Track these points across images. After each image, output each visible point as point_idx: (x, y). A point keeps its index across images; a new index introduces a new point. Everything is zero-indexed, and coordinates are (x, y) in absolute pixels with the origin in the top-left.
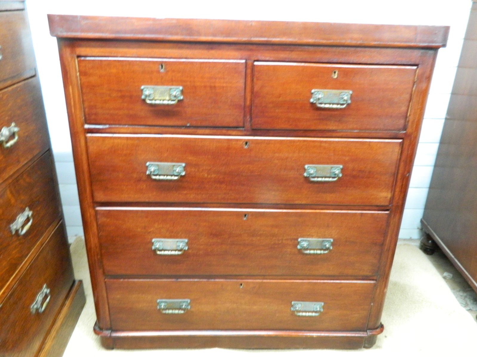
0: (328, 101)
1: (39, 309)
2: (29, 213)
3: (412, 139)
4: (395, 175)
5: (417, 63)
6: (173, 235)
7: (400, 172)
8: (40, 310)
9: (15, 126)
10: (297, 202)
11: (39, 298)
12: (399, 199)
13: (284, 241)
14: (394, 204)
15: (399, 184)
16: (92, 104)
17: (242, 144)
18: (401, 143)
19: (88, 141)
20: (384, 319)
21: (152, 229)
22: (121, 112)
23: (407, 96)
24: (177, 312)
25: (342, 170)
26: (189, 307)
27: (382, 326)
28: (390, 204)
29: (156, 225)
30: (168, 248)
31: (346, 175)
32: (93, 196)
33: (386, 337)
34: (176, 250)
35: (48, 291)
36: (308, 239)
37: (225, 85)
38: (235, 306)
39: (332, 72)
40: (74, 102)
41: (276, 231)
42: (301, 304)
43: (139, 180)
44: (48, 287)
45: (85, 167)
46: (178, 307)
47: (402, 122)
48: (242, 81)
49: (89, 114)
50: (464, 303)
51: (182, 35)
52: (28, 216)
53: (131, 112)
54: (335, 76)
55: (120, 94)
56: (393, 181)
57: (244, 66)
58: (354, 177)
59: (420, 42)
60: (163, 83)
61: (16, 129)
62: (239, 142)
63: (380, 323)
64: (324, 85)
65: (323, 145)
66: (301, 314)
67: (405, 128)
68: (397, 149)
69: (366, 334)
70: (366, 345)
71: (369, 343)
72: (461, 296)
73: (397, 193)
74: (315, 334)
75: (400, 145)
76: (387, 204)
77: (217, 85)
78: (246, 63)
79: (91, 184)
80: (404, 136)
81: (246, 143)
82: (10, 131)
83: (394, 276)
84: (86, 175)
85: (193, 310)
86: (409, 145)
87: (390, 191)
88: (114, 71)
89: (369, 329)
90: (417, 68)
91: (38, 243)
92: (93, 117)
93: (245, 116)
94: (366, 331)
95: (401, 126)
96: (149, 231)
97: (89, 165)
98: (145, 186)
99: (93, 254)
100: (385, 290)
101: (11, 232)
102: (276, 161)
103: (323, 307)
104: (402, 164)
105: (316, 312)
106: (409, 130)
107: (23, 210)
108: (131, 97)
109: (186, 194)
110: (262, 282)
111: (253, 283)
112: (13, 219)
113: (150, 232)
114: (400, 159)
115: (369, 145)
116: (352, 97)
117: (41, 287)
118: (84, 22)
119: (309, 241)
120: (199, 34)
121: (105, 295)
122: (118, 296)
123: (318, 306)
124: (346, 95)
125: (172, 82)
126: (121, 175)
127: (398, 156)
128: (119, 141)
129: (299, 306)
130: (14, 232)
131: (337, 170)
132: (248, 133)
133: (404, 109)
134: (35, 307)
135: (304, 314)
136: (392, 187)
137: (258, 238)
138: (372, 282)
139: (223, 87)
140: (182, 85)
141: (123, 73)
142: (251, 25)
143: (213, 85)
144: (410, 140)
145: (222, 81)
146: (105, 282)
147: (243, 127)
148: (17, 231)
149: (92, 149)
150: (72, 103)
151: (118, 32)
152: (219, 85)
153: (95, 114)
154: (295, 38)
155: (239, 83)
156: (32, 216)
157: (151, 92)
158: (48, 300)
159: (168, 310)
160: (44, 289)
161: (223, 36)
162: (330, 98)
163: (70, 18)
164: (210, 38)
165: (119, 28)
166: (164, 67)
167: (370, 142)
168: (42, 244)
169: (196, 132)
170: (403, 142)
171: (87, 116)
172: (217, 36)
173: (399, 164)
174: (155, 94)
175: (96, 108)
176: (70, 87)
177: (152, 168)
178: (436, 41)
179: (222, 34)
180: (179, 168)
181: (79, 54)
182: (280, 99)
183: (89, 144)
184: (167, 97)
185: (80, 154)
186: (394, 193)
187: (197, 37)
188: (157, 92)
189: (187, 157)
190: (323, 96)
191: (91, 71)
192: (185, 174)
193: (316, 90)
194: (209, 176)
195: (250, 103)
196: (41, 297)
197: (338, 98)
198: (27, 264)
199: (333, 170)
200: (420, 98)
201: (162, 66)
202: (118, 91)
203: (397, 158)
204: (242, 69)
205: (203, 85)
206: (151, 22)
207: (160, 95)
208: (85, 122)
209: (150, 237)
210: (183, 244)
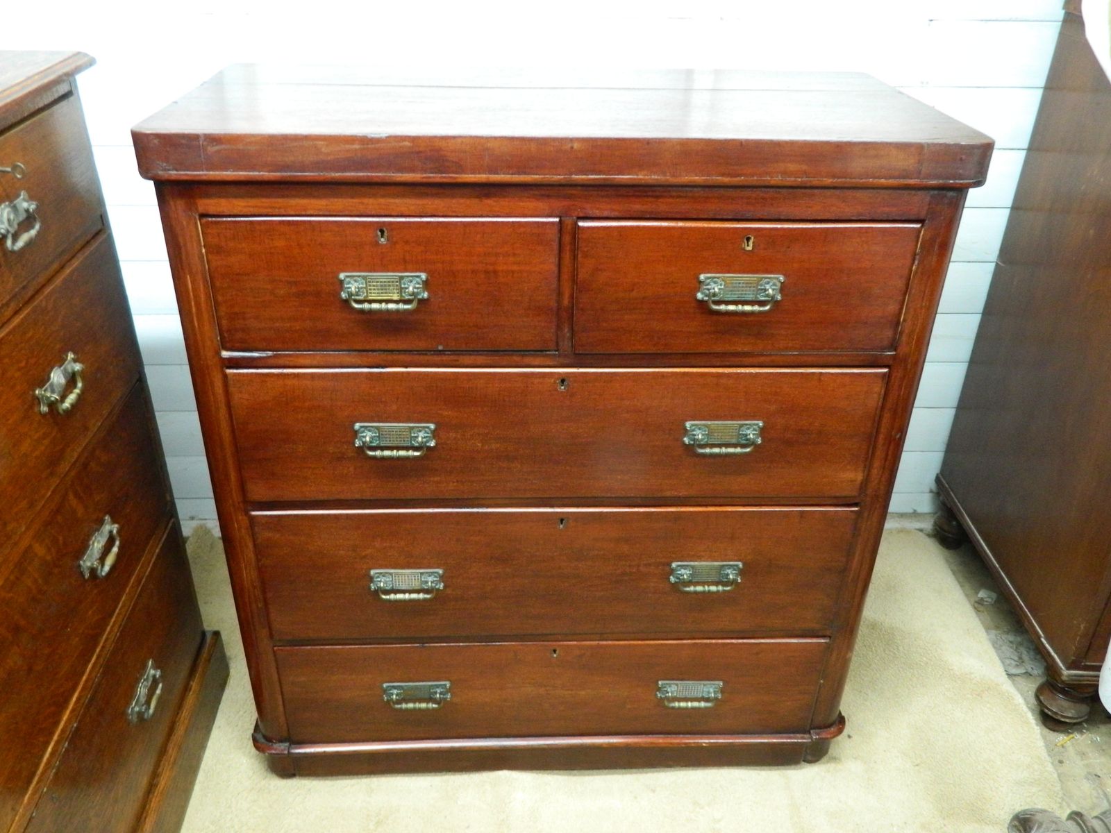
0: (734, 298)
1: (144, 713)
2: (113, 526)
3: (909, 367)
4: (871, 440)
5: (922, 217)
6: (411, 563)
7: (883, 430)
8: (146, 716)
9: (75, 361)
10: (668, 494)
11: (142, 690)
12: (879, 484)
13: (642, 569)
14: (869, 491)
15: (880, 453)
16: (236, 310)
17: (555, 382)
18: (884, 374)
19: (231, 382)
20: (848, 703)
21: (369, 551)
22: (297, 326)
23: (900, 284)
24: (423, 705)
25: (763, 432)
26: (449, 696)
27: (841, 721)
28: (860, 494)
29: (377, 544)
30: (404, 587)
31: (770, 441)
32: (243, 490)
33: (849, 737)
34: (418, 592)
35: (158, 673)
36: (692, 563)
37: (515, 268)
38: (542, 691)
39: (743, 238)
40: (198, 305)
41: (626, 548)
42: (678, 685)
43: (340, 458)
44: (156, 667)
45: (226, 435)
46: (427, 696)
47: (889, 333)
48: (553, 259)
49: (229, 331)
50: (1016, 658)
51: (425, 172)
52: (111, 532)
53: (319, 325)
54: (748, 246)
55: (294, 290)
56: (868, 451)
57: (555, 230)
58: (788, 443)
59: (929, 176)
60: (384, 268)
61: (78, 367)
62: (547, 380)
63: (838, 713)
64: (726, 266)
65: (723, 381)
66: (676, 704)
67: (893, 346)
68: (878, 388)
69: (808, 738)
70: (809, 758)
71: (816, 753)
72: (1011, 642)
73: (875, 472)
74: (705, 741)
75: (883, 379)
76: (855, 493)
77: (500, 268)
78: (560, 221)
79: (239, 469)
80: (891, 362)
81: (563, 381)
82: (65, 372)
83: (872, 609)
84: (229, 450)
85: (456, 700)
86: (903, 379)
87: (861, 468)
88: (280, 243)
89: (814, 728)
90: (922, 226)
91: (132, 580)
92: (239, 335)
93: (559, 327)
94: (809, 733)
95: (886, 343)
96: (363, 554)
97: (233, 431)
98: (352, 469)
99: (247, 600)
100: (850, 654)
101: (82, 574)
102: (626, 415)
103: (722, 691)
104: (887, 416)
105: (707, 700)
106: (903, 349)
107: (101, 522)
108: (318, 294)
109: (439, 482)
110: (598, 646)
111: (578, 647)
112: (83, 547)
113: (365, 557)
114: (884, 404)
115: (819, 379)
116: (783, 289)
117: (144, 666)
118: (212, 149)
119: (693, 567)
120: (461, 168)
121: (275, 677)
122: (303, 679)
123: (711, 689)
124: (772, 285)
125: (405, 264)
126: (301, 448)
127: (878, 402)
128: (295, 382)
129: (673, 688)
130: (87, 576)
131: (752, 430)
132: (566, 361)
133: (892, 308)
134: (137, 709)
135: (683, 704)
136: (867, 459)
137: (590, 563)
138: (822, 640)
139: (513, 272)
140: (425, 270)
141: (300, 246)
142: (572, 148)
143: (491, 268)
144: (905, 368)
145: (511, 259)
146: (274, 652)
147: (556, 351)
148: (93, 571)
149: (241, 398)
150: (194, 310)
151: (286, 167)
152: (505, 267)
153: (243, 330)
154: (664, 174)
155: (546, 263)
156: (119, 532)
157: (361, 286)
158: (158, 692)
159: (406, 703)
160: (149, 671)
161: (511, 172)
162: (739, 291)
163: (183, 141)
164: (482, 177)
165: (289, 159)
166: (386, 234)
167: (821, 373)
168: (139, 581)
169: (458, 361)
170: (890, 372)
171: (226, 335)
172: (499, 172)
173: (881, 417)
174: (370, 289)
175: (244, 319)
176: (188, 277)
177: (367, 434)
178: (960, 175)
179: (509, 167)
180: (423, 434)
181: (204, 212)
182: (634, 294)
183: (232, 389)
184: (394, 293)
185: (213, 409)
186: (869, 471)
187: (456, 176)
188: (374, 286)
189: (439, 412)
190: (723, 287)
191: (231, 244)
192: (437, 444)
193: (709, 275)
194: (486, 447)
195: (569, 302)
196: (145, 687)
197: (754, 291)
198: (116, 630)
199: (743, 431)
200: (926, 286)
201: (382, 232)
202: (289, 282)
203: (878, 404)
204: (553, 235)
205: (470, 267)
206: (357, 146)
207: (380, 291)
208: (223, 346)
209: (364, 566)
210: (433, 578)
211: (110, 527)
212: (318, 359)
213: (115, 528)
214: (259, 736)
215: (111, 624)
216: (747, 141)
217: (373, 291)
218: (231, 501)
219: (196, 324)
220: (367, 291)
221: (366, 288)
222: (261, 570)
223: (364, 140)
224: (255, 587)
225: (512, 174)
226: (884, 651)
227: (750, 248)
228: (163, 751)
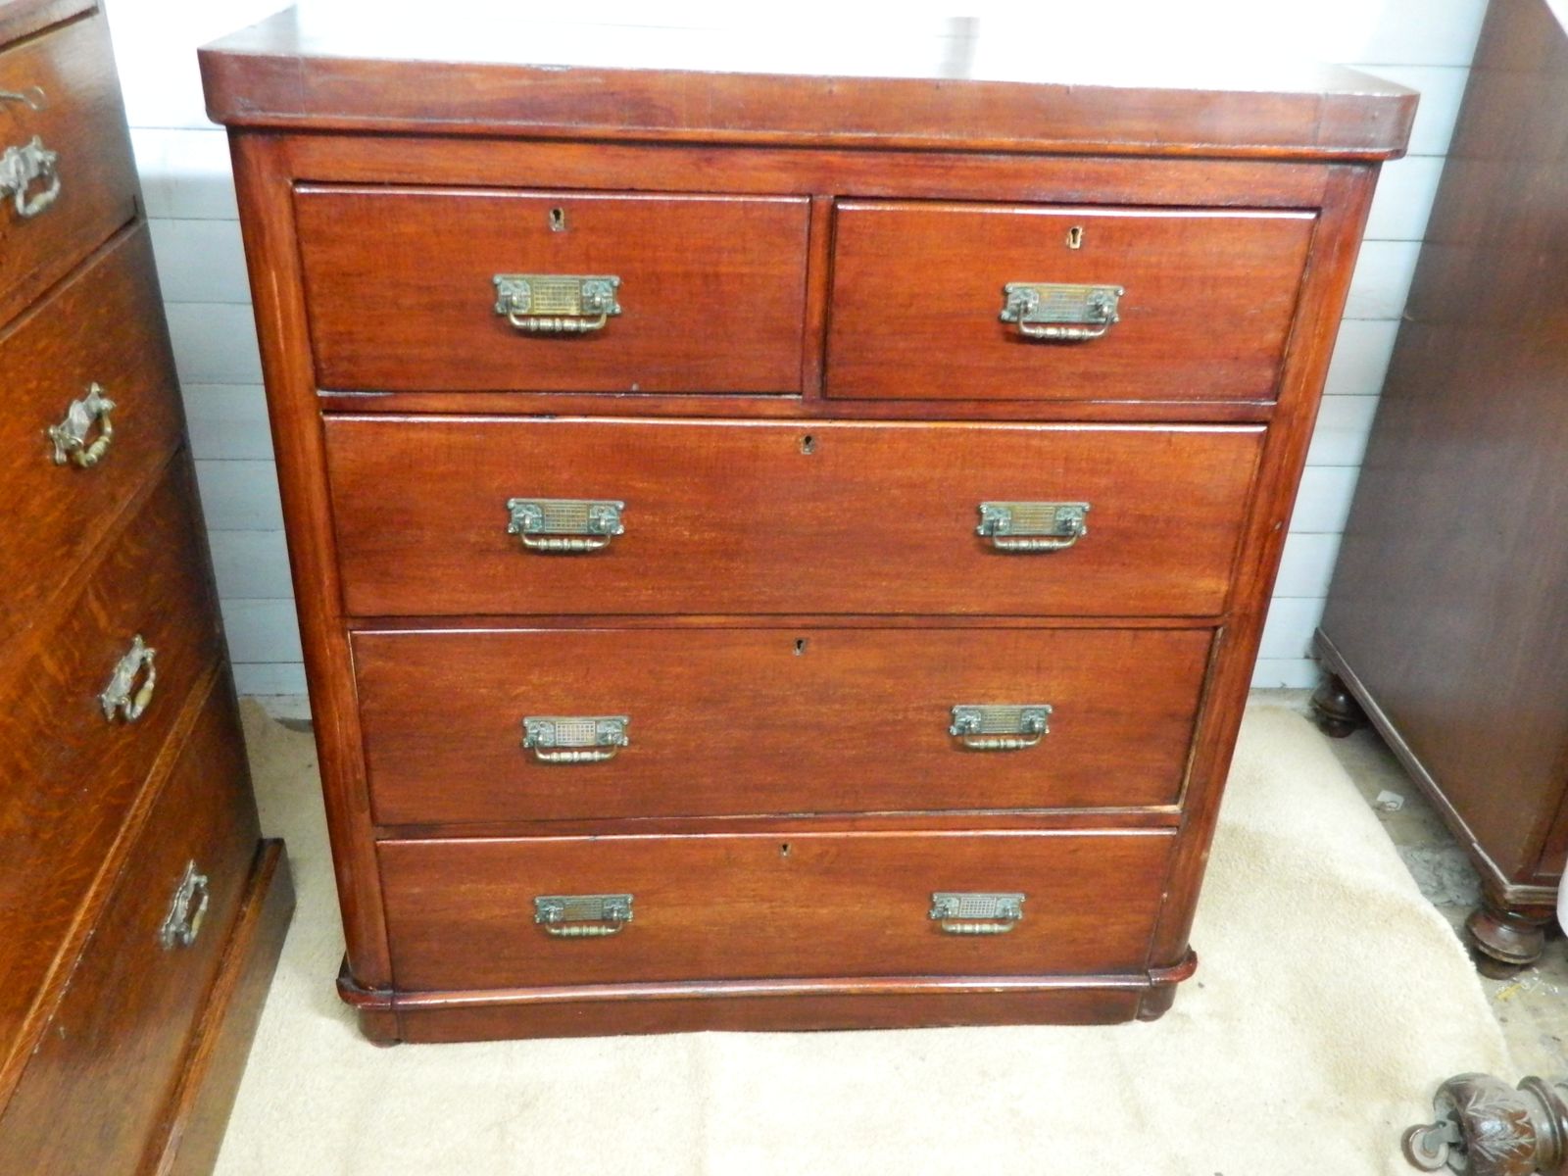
0: (1053, 318)
1: (182, 934)
2: (146, 651)
3: (1295, 422)
4: (1241, 529)
5: (1315, 204)
6: (583, 706)
7: (1257, 518)
8: (186, 937)
9: (101, 396)
10: (954, 610)
11: (181, 904)
12: (1249, 597)
13: (911, 715)
14: (1236, 609)
15: (1252, 552)
16: (341, 328)
17: (796, 441)
18: (1261, 435)
19: (330, 435)
20: (1199, 936)
21: (521, 689)
22: (430, 353)
23: (1285, 300)
24: (593, 930)
25: (1090, 516)
26: (630, 915)
27: (1191, 958)
28: (1223, 612)
29: (534, 678)
30: (572, 744)
31: (1099, 531)
32: (341, 600)
33: (1201, 985)
34: (590, 749)
35: (202, 882)
36: (982, 706)
37: (745, 270)
38: (765, 908)
39: (1067, 230)
40: (286, 318)
41: (888, 685)
42: (960, 899)
43: (485, 551)
44: (199, 872)
45: (320, 515)
46: (598, 916)
47: (1268, 374)
48: (800, 257)
49: (329, 360)
51: (622, 121)
52: (144, 659)
53: (462, 353)
54: (1074, 241)
55: (425, 299)
56: (1236, 548)
57: (806, 212)
58: (1125, 535)
59: (1327, 143)
60: (560, 269)
61: (106, 404)
62: (786, 438)
63: (1186, 947)
64: (1044, 272)
65: (1035, 442)
66: (958, 928)
67: (1275, 392)
68: (1252, 454)
69: (1145, 981)
70: (1145, 1012)
71: (1155, 1003)
72: (1427, 862)
73: (1244, 579)
74: (997, 984)
75: (1259, 442)
76: (1215, 611)
77: (723, 269)
78: (811, 201)
79: (338, 561)
80: (1269, 417)
81: (808, 440)
82: (88, 409)
83: (1229, 811)
84: (323, 536)
85: (641, 922)
86: (1285, 443)
87: (1226, 574)
88: (409, 228)
89: (1157, 966)
90: (1318, 217)
91: (169, 739)
92: (344, 366)
93: (804, 360)
94: (1147, 974)
95: (1264, 387)
96: (514, 693)
97: (330, 508)
98: (501, 568)
99: (339, 767)
100: (1204, 854)
101: (103, 711)
102: (895, 492)
103: (1023, 907)
104: (1263, 497)
105: (1001, 921)
106: (1287, 397)
107: (128, 646)
108: (461, 306)
109: (626, 589)
110: (847, 840)
111: (820, 840)
112: (103, 680)
113: (514, 699)
114: (1259, 480)
115: (1169, 442)
116: (1122, 306)
117: (180, 873)
118: (315, 82)
119: (982, 712)
120: (673, 118)
121: (377, 888)
122: (416, 890)
123: (1007, 903)
124: (1108, 296)
125: (590, 263)
126: (428, 536)
127: (1252, 474)
128: (424, 435)
129: (953, 904)
130: (111, 717)
131: (1074, 512)
132: (814, 410)
133: (1273, 336)
134: (173, 928)
135: (968, 928)
136: (1233, 560)
137: (837, 706)
138: (1167, 833)
139: (742, 276)
140: (617, 273)
141: (437, 233)
142: (831, 92)
143: (709, 269)
144: (1290, 425)
145: (739, 258)
146: (377, 850)
147: (799, 394)
148: (119, 708)
149: (343, 458)
150: (280, 323)
151: (424, 111)
152: (731, 269)
153: (350, 359)
154: (960, 132)
155: (791, 263)
156: (155, 659)
157: (524, 293)
158: (203, 907)
159: (569, 926)
160: (190, 877)
161: (743, 125)
162: (1058, 307)
163: (275, 68)
164: (704, 132)
165: (430, 98)
166: (562, 216)
167: (1171, 433)
168: (178, 742)
169: (658, 407)
170: (1268, 432)
171: (323, 366)
172: (727, 124)
173: (1255, 496)
174: (537, 299)
175: (352, 341)
176: (273, 274)
177: (526, 514)
178: (1373, 140)
179: (742, 118)
180: (608, 515)
181: (301, 176)
182: (913, 311)
183: (332, 446)
184: (570, 305)
185: (302, 474)
186: (1237, 579)
187: (667, 129)
188: (542, 293)
189: (630, 483)
190: (1037, 302)
191: (337, 229)
192: (626, 531)
193: (1019, 284)
194: (696, 537)
195: (820, 322)
196: (185, 898)
197: (1080, 308)
198: (147, 806)
199: (1060, 516)
200: (1320, 306)
201: (557, 214)
202: (420, 288)
203: (1251, 479)
204: (800, 222)
205: (680, 269)
206: (526, 82)
207: (552, 302)
208: (318, 383)
209: (516, 711)
210: (613, 729)
211: (141, 652)
212: (459, 401)
213: (150, 653)
214: (347, 982)
215: (141, 795)
216: (1077, 88)
217: (540, 302)
218: (322, 616)
219: (282, 346)
220: (532, 301)
221: (532, 297)
222: (362, 717)
223: (535, 74)
224: (352, 748)
225: (745, 129)
226: (1249, 866)
227: (1077, 246)
228: (205, 1002)
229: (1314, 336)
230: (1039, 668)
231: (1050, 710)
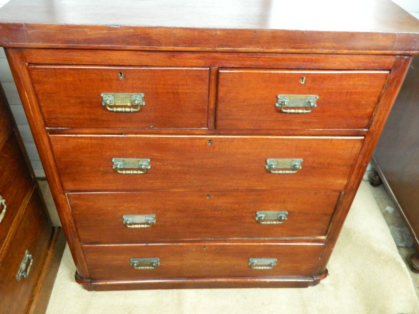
0: (294, 106)
1: (24, 275)
2: (2, 200)
3: (374, 136)
4: (352, 167)
5: (390, 69)
6: (141, 212)
7: (358, 163)
10: (257, 188)
11: (23, 266)
12: (353, 184)
13: (243, 214)
15: (356, 172)
16: (51, 109)
17: (206, 142)
18: (362, 140)
19: (52, 141)
21: (122, 208)
22: (82, 117)
23: (375, 99)
24: (148, 268)
25: (302, 164)
26: (159, 264)
27: (326, 272)
28: (344, 189)
29: (125, 205)
30: (138, 222)
31: (306, 167)
32: (62, 186)
34: (144, 224)
35: (31, 256)
36: (266, 212)
37: (188, 91)
38: (199, 261)
39: (300, 78)
40: (32, 107)
41: (236, 206)
42: (257, 260)
43: (106, 173)
44: (29, 254)
45: (52, 162)
46: (149, 264)
47: (366, 121)
48: (206, 87)
49: (48, 119)
50: (401, 238)
51: (141, 44)
52: (2, 204)
53: (92, 116)
54: (302, 81)
55: (79, 101)
56: (350, 171)
57: (208, 73)
58: (313, 168)
59: (397, 49)
60: (123, 91)
62: (202, 141)
63: (325, 269)
64: (291, 91)
66: (257, 268)
67: (368, 127)
68: (359, 145)
69: (312, 279)
70: (312, 285)
71: (315, 283)
72: (399, 231)
73: (352, 180)
74: (268, 280)
75: (361, 141)
76: (342, 188)
77: (180, 91)
78: (210, 70)
79: (59, 177)
80: (365, 134)
81: (210, 141)
84: (54, 169)
85: (162, 265)
86: (370, 141)
87: (346, 179)
88: (69, 79)
89: (315, 275)
90: (390, 72)
91: (15, 219)
92: (53, 121)
93: (208, 118)
94: (313, 277)
95: (365, 125)
96: (119, 209)
98: (112, 177)
99: (68, 227)
100: (332, 249)
102: (239, 156)
103: (277, 263)
104: (361, 156)
105: (270, 266)
106: (372, 128)
108: (91, 103)
109: (152, 183)
110: (224, 245)
111: (215, 246)
113: (120, 210)
114: (360, 152)
115: (331, 142)
116: (318, 102)
117: (24, 253)
118: (30, 32)
119: (266, 214)
120: (159, 43)
121: (83, 256)
122: (94, 257)
123: (272, 261)
124: (313, 99)
125: (133, 89)
126: (87, 169)
127: (358, 151)
128: (83, 140)
129: (255, 261)
131: (298, 162)
132: (212, 132)
133: (369, 110)
134: (20, 274)
135: (260, 268)
136: (349, 174)
137: (220, 212)
138: (321, 244)
139: (186, 93)
140: (143, 92)
141: (80, 80)
142: (216, 34)
143: (176, 91)
144: (372, 136)
145: (185, 87)
146: (82, 248)
147: (207, 127)
149: (57, 147)
150: (30, 108)
151: (69, 42)
152: (182, 91)
153: (55, 119)
154: (263, 47)
155: (202, 89)
156: (5, 203)
157: (112, 99)
158: (31, 264)
159: (141, 266)
160: (26, 255)
161: (185, 46)
162: (296, 102)
163: (14, 27)
164: (171, 48)
165: (71, 37)
166: (123, 75)
167: (332, 139)
169: (160, 132)
170: (364, 139)
171: (47, 121)
172: (179, 45)
173: (358, 157)
174: (116, 101)
175: (55, 113)
176: (26, 92)
177: (118, 163)
178: (413, 49)
179: (184, 43)
180: (145, 163)
181: (30, 62)
182: (245, 103)
183: (53, 143)
184: (128, 102)
185: (44, 151)
186: (349, 180)
187: (158, 47)
188: (118, 99)
189: (152, 154)
190: (288, 101)
191: (45, 79)
192: (151, 167)
193: (282, 95)
194: (174, 169)
195: (213, 107)
196: (25, 263)
197: (303, 102)
198: (8, 244)
199: (293, 163)
200: (387, 100)
201: (121, 73)
202: (76, 97)
203: (357, 152)
204: (206, 75)
205: (165, 91)
206: (106, 31)
207: (121, 102)
208: (46, 125)
209: (120, 214)
210: (151, 218)
212: (93, 130)
214: (78, 277)
215: (5, 242)
216: (306, 31)
217: (117, 102)
218: (57, 189)
219: (32, 115)
220: (115, 102)
221: (114, 100)
222: (73, 215)
223: (109, 28)
224: (71, 223)
225: (186, 47)
227: (303, 83)
228: (36, 285)
229: (384, 110)
230: (284, 202)
231: (287, 213)
